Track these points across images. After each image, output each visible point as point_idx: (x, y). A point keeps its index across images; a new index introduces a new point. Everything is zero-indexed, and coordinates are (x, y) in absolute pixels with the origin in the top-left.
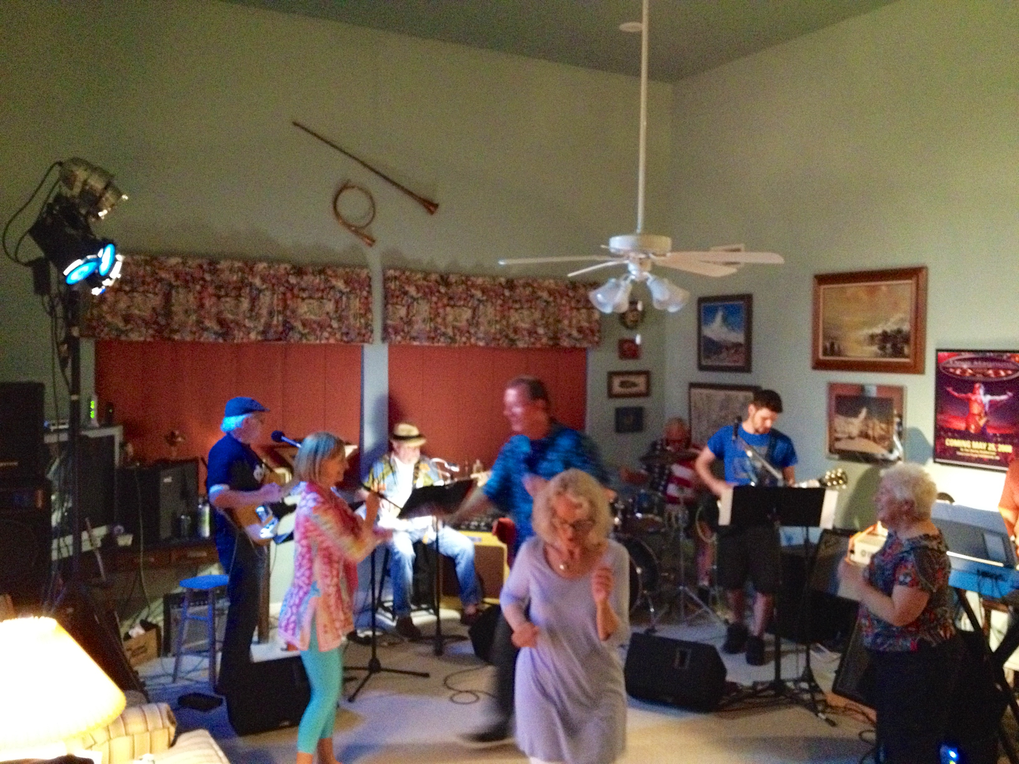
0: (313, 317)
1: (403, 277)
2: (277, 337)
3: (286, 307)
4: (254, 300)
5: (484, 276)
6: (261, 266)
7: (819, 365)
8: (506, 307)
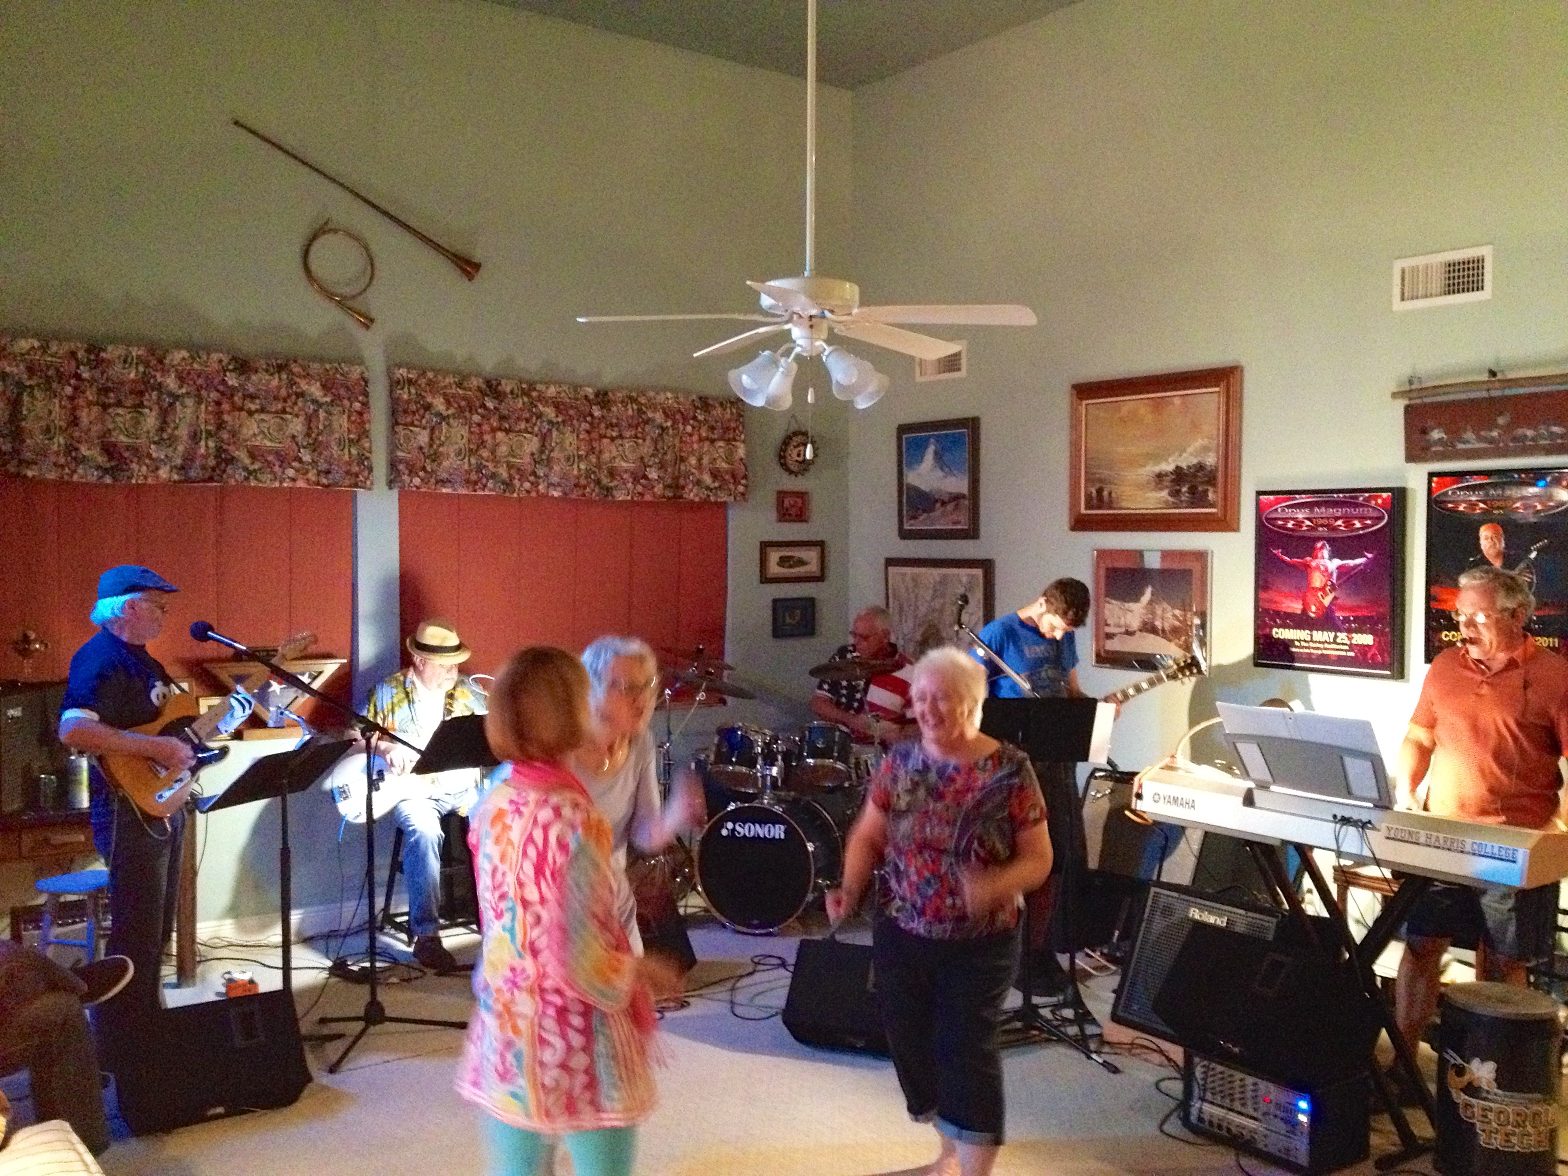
0: (269, 444)
1: (422, 382)
2: (207, 475)
3: (220, 426)
4: (165, 414)
5: (558, 383)
6: (178, 356)
7: (1081, 524)
8: (595, 435)
